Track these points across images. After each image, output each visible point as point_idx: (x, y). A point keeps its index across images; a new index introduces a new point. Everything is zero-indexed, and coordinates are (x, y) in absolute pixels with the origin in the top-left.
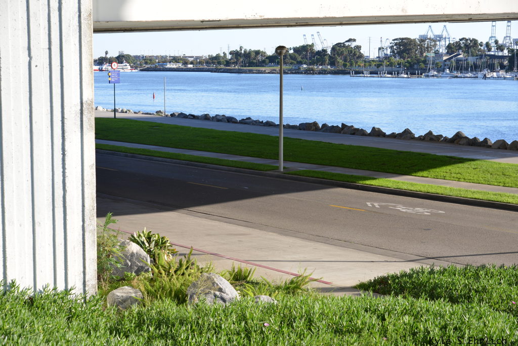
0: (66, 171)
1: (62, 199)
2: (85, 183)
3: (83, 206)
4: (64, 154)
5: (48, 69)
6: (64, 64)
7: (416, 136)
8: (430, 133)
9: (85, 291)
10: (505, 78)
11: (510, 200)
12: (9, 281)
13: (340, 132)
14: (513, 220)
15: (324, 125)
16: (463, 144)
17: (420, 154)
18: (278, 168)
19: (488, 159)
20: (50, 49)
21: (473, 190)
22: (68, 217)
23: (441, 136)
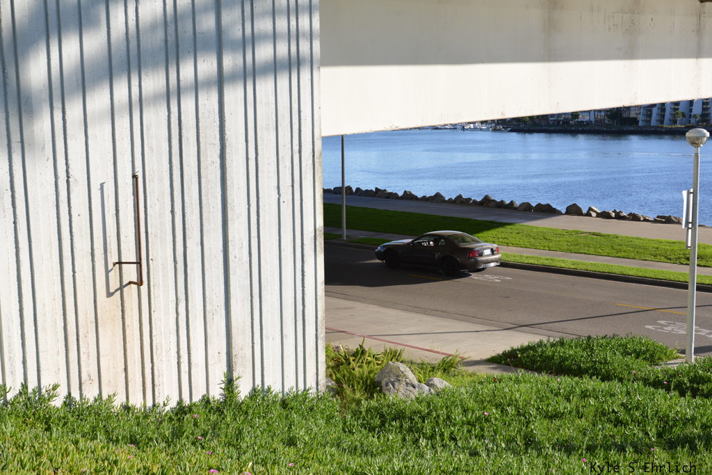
0: (305, 289)
1: (301, 313)
2: (318, 298)
3: (317, 317)
4: (303, 275)
5: (291, 203)
6: (304, 199)
7: (447, 199)
8: (460, 196)
9: (317, 389)
10: (481, 130)
11: (563, 265)
12: (266, 387)
13: (374, 196)
14: (574, 285)
15: (358, 189)
16: (492, 207)
17: (462, 219)
18: (341, 236)
19: (521, 222)
20: (293, 186)
21: (525, 255)
22: (306, 329)
23: (470, 199)
